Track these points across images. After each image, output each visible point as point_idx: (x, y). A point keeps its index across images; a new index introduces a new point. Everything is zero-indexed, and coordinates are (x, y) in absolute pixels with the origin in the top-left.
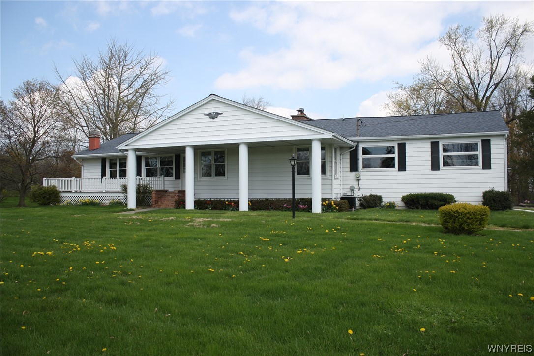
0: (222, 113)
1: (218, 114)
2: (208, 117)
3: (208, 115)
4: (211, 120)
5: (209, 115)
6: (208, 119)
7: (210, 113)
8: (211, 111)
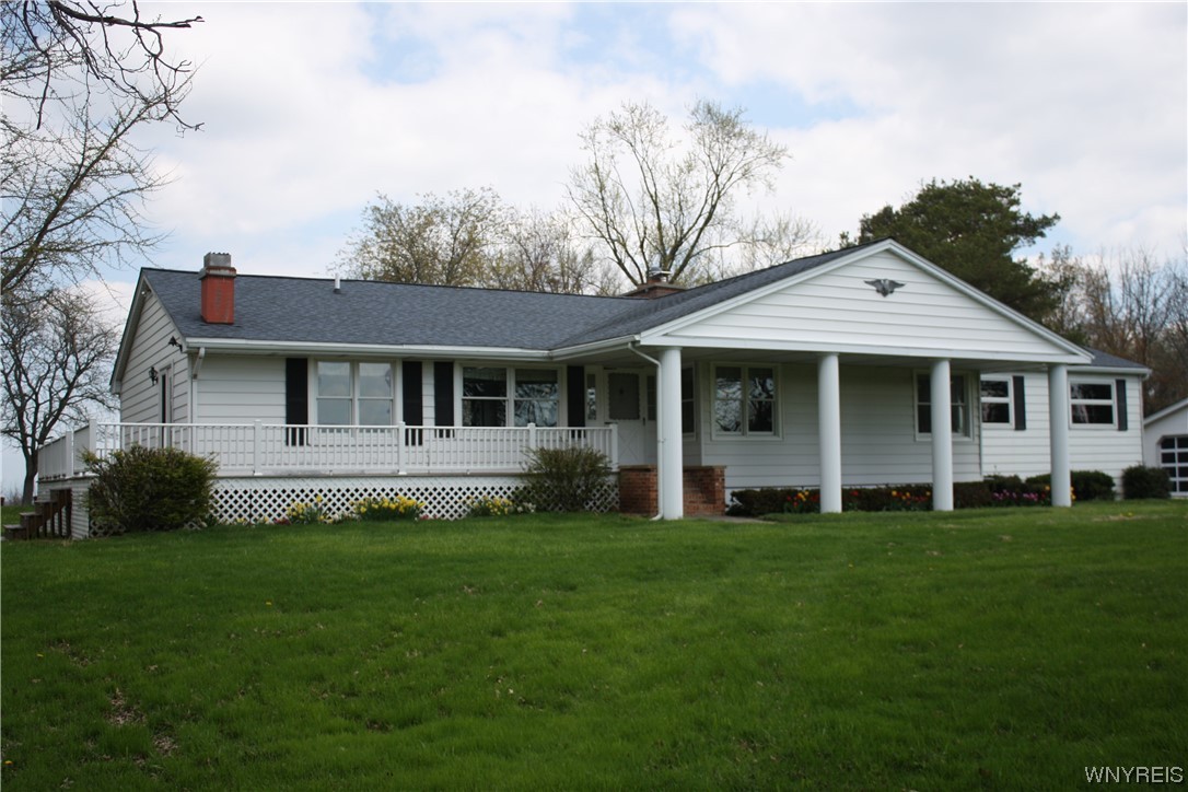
0: (902, 285)
1: (895, 284)
2: (874, 288)
3: (872, 283)
4: (879, 297)
5: (876, 283)
6: (872, 294)
7: (879, 281)
8: (881, 276)
